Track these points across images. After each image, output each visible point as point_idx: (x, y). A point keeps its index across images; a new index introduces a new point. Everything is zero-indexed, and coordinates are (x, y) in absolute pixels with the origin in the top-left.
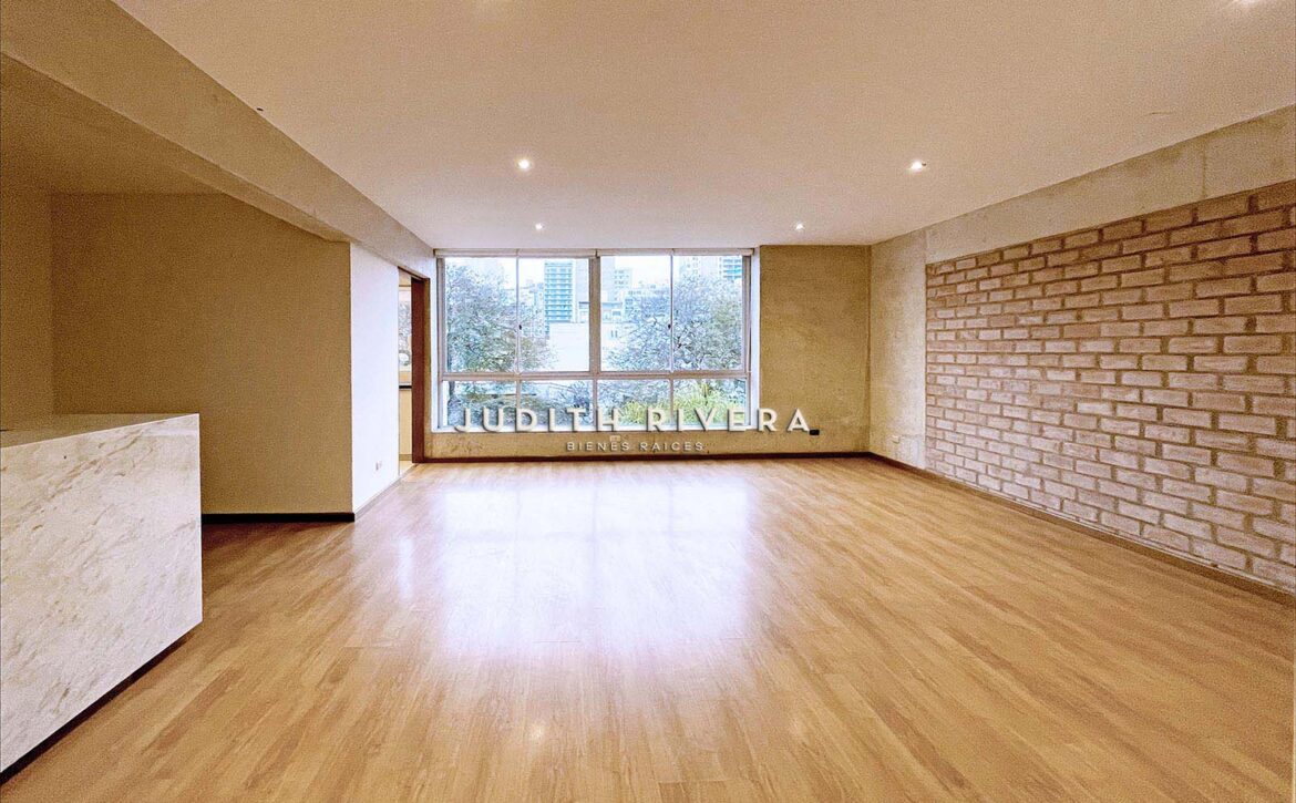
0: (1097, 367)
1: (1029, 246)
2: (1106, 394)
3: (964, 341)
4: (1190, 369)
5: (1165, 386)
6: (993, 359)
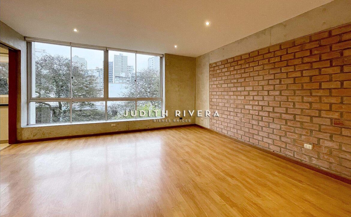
0: (249, 95)
1: (234, 58)
2: (251, 103)
3: (218, 88)
5: (263, 100)
6: (226, 93)
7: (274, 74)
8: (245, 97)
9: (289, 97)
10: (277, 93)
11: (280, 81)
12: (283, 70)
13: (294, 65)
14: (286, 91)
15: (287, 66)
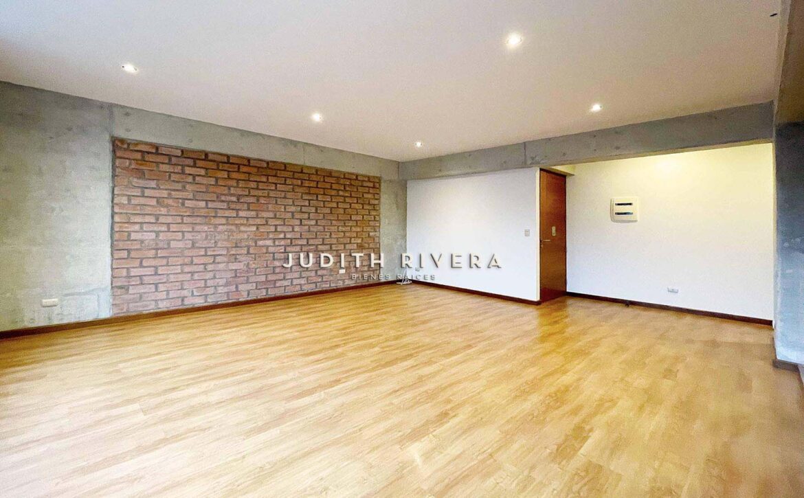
2: (271, 236)
3: (167, 206)
4: (301, 224)
5: (293, 231)
7: (309, 200)
8: (257, 228)
9: (326, 227)
10: (313, 222)
11: (316, 210)
12: (320, 197)
13: (331, 196)
14: (323, 221)
15: (324, 194)
